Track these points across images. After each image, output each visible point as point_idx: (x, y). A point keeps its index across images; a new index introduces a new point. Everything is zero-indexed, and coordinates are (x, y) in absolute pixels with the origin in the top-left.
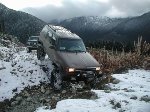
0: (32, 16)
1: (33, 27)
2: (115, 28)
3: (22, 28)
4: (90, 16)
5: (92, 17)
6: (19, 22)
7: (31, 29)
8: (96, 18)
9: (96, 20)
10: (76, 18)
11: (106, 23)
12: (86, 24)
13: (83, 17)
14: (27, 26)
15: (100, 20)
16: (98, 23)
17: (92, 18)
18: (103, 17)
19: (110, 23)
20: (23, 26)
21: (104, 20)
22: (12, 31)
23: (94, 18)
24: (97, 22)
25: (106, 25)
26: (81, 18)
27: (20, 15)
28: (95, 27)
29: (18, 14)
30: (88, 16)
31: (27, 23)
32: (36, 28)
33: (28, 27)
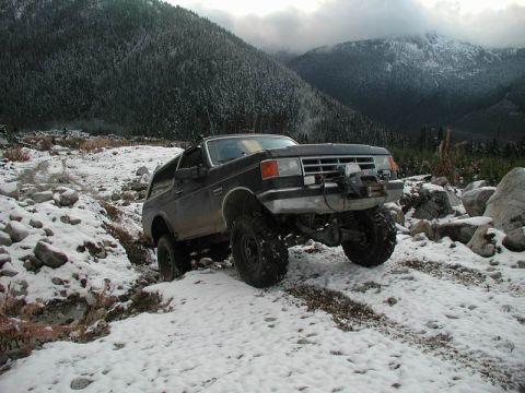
0: (196, 15)
1: (201, 61)
2: (509, 89)
3: (154, 62)
4: (407, 41)
5: (414, 42)
6: (144, 39)
7: (191, 69)
8: (430, 48)
9: (427, 56)
10: (354, 45)
11: (470, 69)
12: (389, 68)
13: (378, 42)
14: (173, 53)
15: (446, 56)
16: (436, 65)
17: (414, 47)
18: (457, 46)
19: (484, 70)
20: (157, 57)
21: (461, 55)
22: (111, 72)
23: (419, 47)
24: (431, 64)
25: (470, 74)
26: (369, 43)
27: (150, 13)
28: (426, 80)
29: (140, 9)
30: (399, 39)
31: (176, 41)
32: (213, 62)
33: (179, 59)
